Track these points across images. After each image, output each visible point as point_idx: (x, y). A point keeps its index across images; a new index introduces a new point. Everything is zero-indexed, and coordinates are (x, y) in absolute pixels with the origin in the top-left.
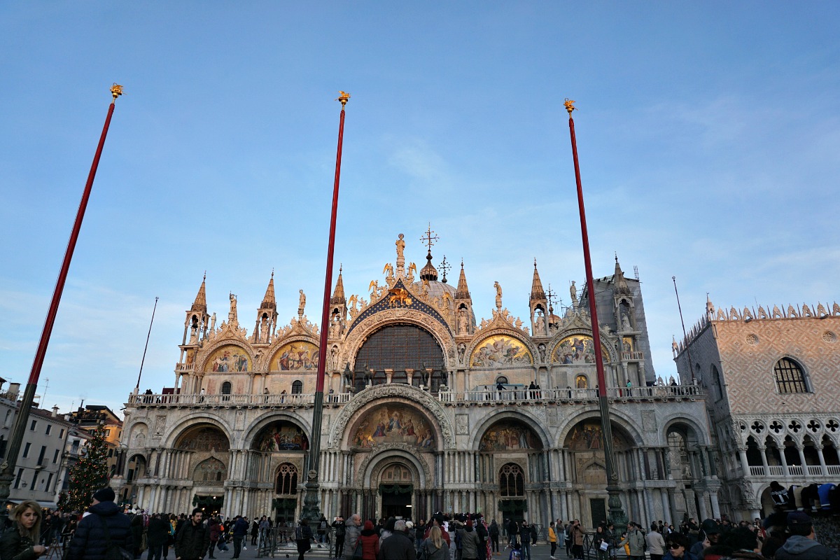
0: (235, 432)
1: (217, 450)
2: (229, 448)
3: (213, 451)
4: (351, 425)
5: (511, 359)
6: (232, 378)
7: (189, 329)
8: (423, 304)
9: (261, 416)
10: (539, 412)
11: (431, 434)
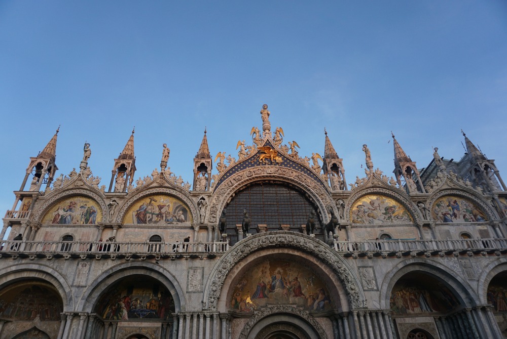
0: (73, 289)
1: (42, 319)
2: (62, 311)
3: (37, 320)
4: (230, 281)
5: (391, 217)
6: (76, 231)
7: (31, 176)
8: (294, 162)
9: (111, 268)
10: (451, 264)
11: (324, 294)
